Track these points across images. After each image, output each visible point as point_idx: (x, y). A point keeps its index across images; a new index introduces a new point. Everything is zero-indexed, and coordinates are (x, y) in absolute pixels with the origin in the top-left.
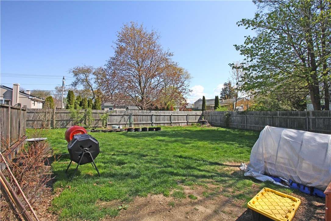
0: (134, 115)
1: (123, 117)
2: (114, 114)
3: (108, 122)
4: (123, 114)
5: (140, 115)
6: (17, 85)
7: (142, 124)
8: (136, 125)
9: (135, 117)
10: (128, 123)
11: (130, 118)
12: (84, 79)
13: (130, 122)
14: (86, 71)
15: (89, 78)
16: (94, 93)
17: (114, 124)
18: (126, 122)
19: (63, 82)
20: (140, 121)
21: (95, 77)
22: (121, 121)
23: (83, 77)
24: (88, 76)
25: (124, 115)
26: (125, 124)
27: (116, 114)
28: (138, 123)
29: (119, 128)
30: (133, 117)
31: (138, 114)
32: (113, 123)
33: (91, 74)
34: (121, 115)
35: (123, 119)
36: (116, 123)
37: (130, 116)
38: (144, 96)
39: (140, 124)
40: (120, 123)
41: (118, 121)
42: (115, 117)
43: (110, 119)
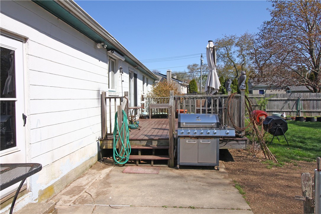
0: (304, 100)
1: (287, 102)
2: (275, 99)
3: (267, 109)
4: (286, 99)
5: (313, 100)
6: (170, 71)
7: (317, 112)
8: (306, 114)
9: (306, 102)
10: (294, 110)
11: (297, 104)
12: (225, 54)
13: (297, 108)
14: (226, 43)
15: (231, 52)
16: (238, 70)
17: (275, 112)
18: (291, 108)
19: (201, 61)
20: (313, 108)
21: (238, 48)
22: (283, 107)
23: (224, 52)
24: (230, 50)
25: (288, 100)
26: (290, 112)
27: (277, 99)
28: (310, 111)
29: (282, 115)
30: (301, 103)
31: (310, 98)
32: (273, 110)
33: (233, 46)
34: (284, 100)
35: (286, 105)
36: (277, 110)
37: (297, 101)
38: (318, 71)
39: (314, 112)
40: (283, 110)
41: (280, 108)
42: (276, 102)
43: (269, 105)
